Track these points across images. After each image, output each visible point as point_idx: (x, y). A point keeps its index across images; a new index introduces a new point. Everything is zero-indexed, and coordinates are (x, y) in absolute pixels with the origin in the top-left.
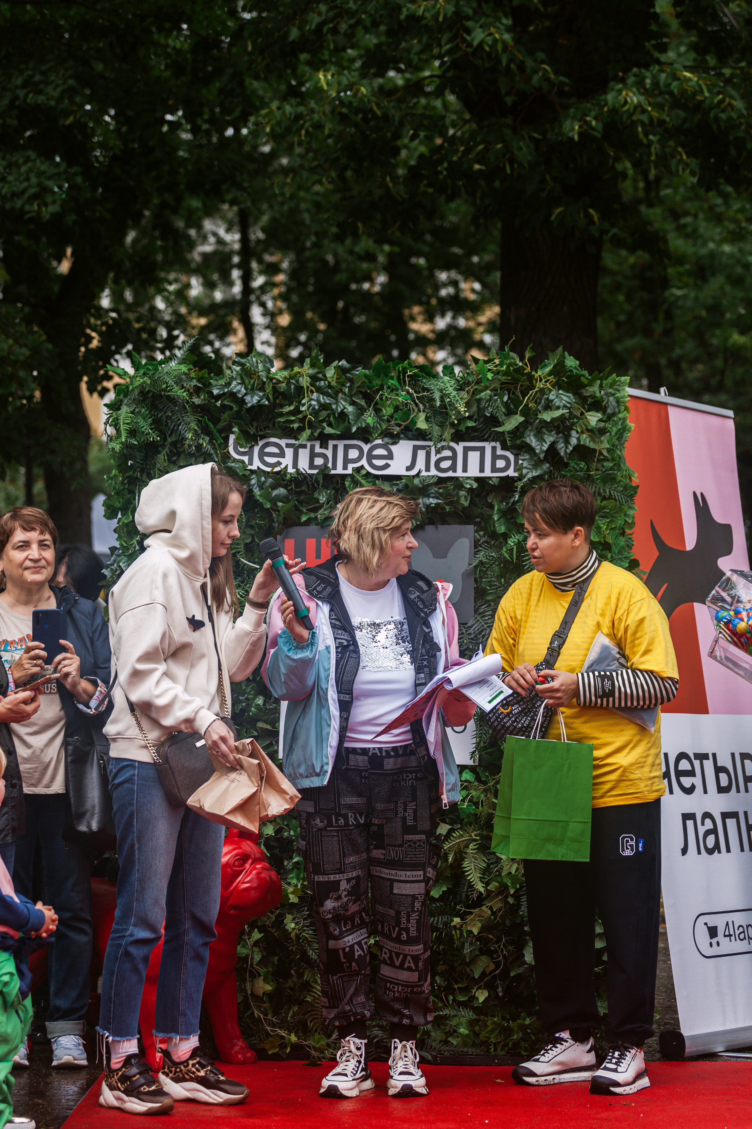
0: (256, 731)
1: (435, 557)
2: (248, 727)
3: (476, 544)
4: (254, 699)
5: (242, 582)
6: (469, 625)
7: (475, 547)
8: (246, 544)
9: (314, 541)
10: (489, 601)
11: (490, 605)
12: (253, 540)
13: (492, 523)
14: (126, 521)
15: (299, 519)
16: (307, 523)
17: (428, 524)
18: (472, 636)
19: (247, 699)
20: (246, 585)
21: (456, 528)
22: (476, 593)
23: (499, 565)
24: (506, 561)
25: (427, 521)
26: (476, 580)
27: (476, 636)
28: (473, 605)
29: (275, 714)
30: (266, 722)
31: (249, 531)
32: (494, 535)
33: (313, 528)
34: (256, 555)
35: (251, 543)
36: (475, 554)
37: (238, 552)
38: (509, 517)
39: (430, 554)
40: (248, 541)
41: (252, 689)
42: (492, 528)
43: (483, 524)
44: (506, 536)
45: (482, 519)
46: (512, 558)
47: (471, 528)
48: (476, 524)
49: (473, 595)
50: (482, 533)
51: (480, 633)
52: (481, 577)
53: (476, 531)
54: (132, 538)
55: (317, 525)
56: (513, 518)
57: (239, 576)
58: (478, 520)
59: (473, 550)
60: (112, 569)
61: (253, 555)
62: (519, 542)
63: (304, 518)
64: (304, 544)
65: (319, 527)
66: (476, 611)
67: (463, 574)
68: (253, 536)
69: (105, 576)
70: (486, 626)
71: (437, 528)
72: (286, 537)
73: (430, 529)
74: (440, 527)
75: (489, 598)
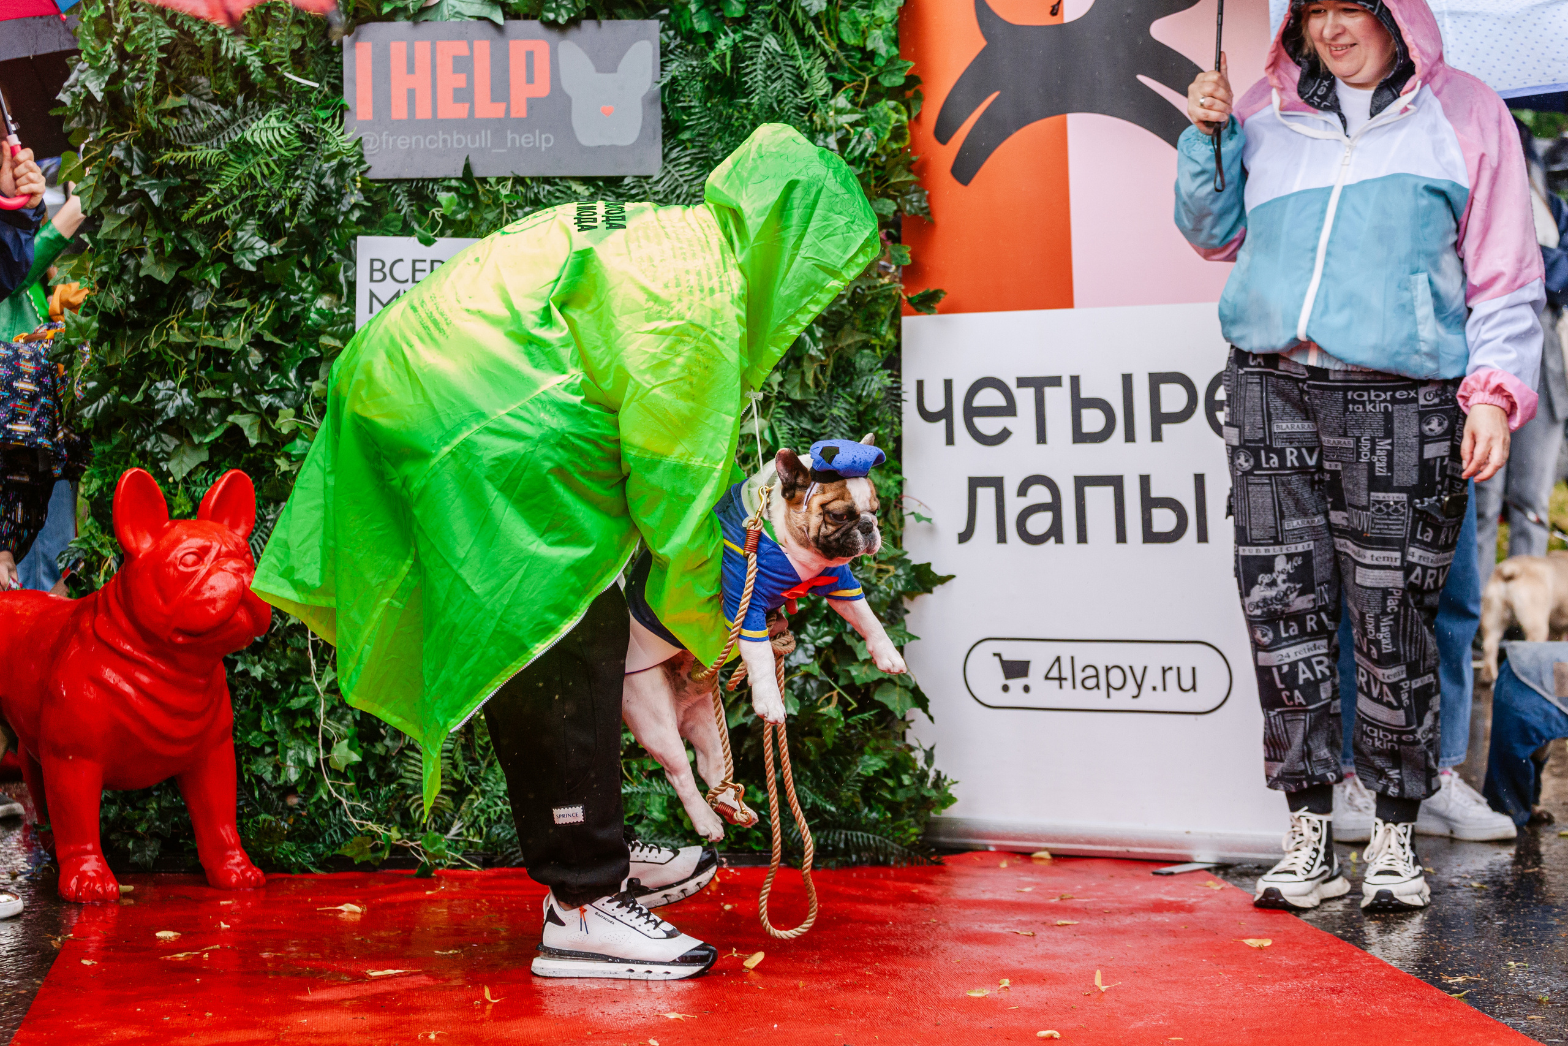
0: (318, 349)
1: (598, 71)
2: (306, 344)
3: (665, 52)
4: (312, 300)
5: (289, 112)
6: (655, 178)
7: (663, 55)
8: (293, 52)
9: (404, 45)
10: (684, 142)
11: (685, 148)
12: (304, 44)
13: (687, 16)
14: (94, 15)
15: (379, 9)
16: (391, 17)
17: (587, 18)
18: (661, 196)
19: (303, 300)
20: (295, 115)
21: (629, 26)
22: (664, 128)
23: (703, 81)
24: (716, 77)
25: (584, 14)
26: (664, 107)
27: (666, 196)
28: (661, 146)
29: (346, 323)
30: (333, 335)
31: (296, 30)
32: (690, 36)
33: (402, 25)
34: (310, 68)
35: (301, 48)
36: (663, 66)
37: (280, 64)
38: (713, 7)
39: (591, 67)
40: (297, 45)
41: (311, 283)
42: (689, 26)
43: (673, 19)
44: (710, 39)
45: (671, 11)
46: (725, 69)
47: (655, 25)
48: (662, 18)
49: (660, 132)
50: (671, 33)
51: (673, 192)
52: (674, 101)
53: (663, 30)
54: (104, 44)
55: (408, 18)
56: (719, 10)
57: (282, 102)
58: (666, 11)
59: (658, 61)
60: (73, 93)
61: (304, 69)
62: (735, 47)
63: (386, 9)
64: (386, 49)
65: (410, 23)
66: (665, 156)
67: (643, 99)
68: (303, 38)
69: (64, 104)
70: (681, 180)
71: (599, 24)
72: (356, 39)
73: (588, 25)
74: (604, 22)
75: (685, 136)
